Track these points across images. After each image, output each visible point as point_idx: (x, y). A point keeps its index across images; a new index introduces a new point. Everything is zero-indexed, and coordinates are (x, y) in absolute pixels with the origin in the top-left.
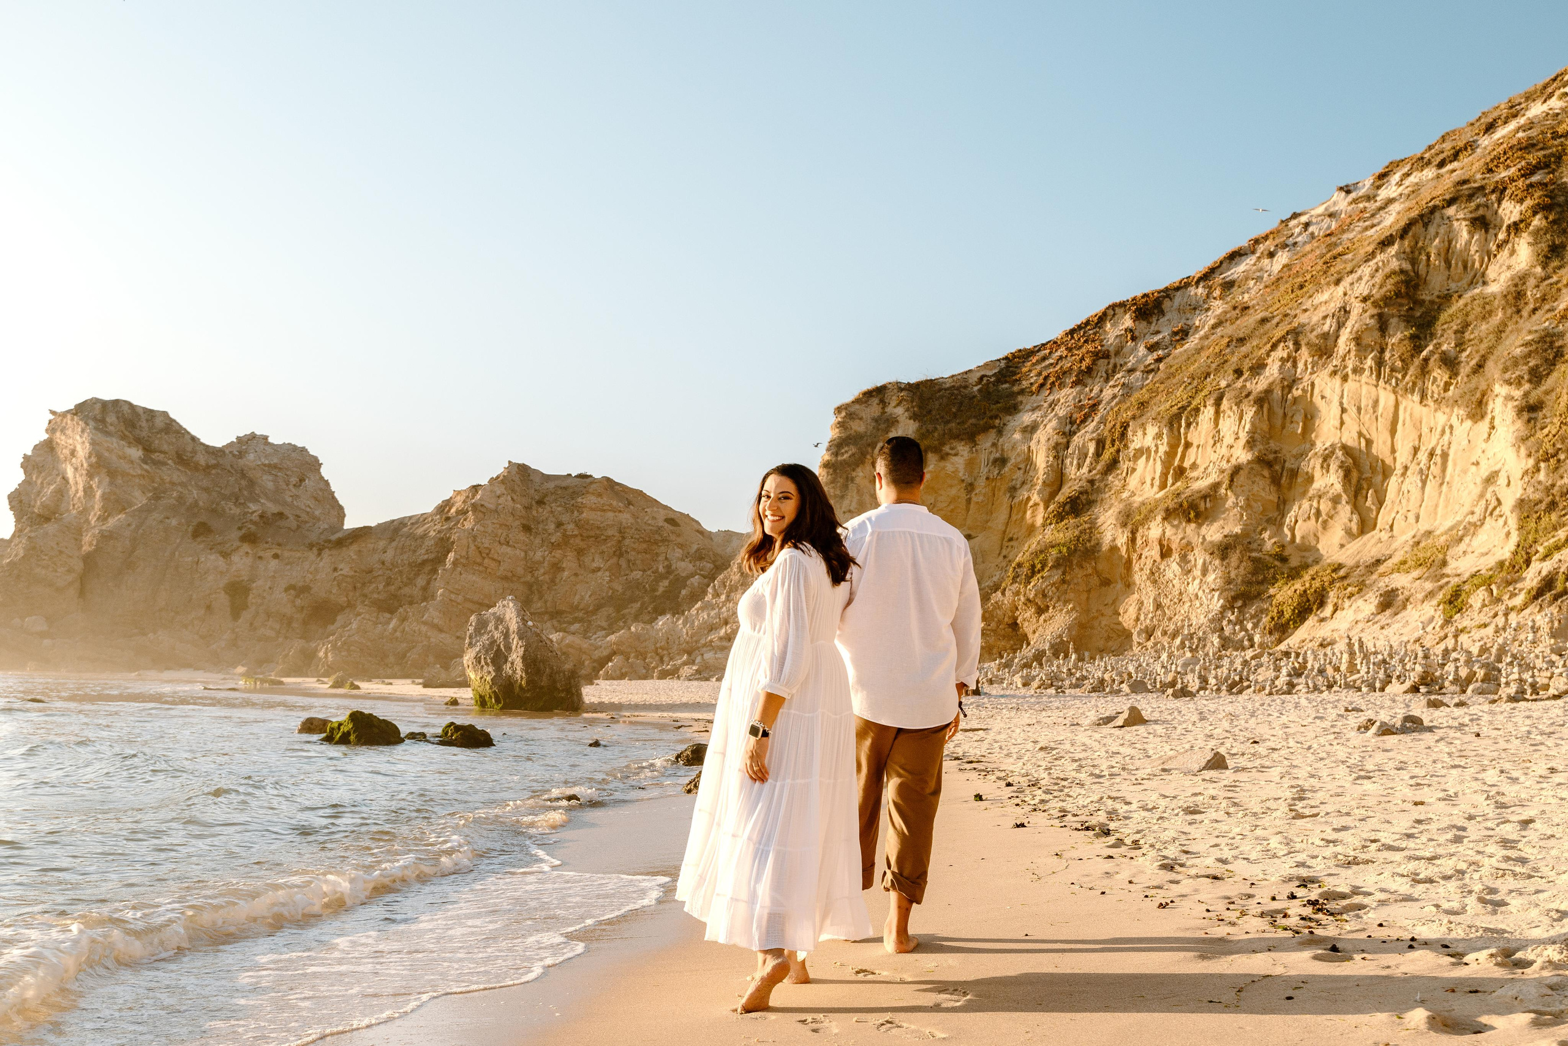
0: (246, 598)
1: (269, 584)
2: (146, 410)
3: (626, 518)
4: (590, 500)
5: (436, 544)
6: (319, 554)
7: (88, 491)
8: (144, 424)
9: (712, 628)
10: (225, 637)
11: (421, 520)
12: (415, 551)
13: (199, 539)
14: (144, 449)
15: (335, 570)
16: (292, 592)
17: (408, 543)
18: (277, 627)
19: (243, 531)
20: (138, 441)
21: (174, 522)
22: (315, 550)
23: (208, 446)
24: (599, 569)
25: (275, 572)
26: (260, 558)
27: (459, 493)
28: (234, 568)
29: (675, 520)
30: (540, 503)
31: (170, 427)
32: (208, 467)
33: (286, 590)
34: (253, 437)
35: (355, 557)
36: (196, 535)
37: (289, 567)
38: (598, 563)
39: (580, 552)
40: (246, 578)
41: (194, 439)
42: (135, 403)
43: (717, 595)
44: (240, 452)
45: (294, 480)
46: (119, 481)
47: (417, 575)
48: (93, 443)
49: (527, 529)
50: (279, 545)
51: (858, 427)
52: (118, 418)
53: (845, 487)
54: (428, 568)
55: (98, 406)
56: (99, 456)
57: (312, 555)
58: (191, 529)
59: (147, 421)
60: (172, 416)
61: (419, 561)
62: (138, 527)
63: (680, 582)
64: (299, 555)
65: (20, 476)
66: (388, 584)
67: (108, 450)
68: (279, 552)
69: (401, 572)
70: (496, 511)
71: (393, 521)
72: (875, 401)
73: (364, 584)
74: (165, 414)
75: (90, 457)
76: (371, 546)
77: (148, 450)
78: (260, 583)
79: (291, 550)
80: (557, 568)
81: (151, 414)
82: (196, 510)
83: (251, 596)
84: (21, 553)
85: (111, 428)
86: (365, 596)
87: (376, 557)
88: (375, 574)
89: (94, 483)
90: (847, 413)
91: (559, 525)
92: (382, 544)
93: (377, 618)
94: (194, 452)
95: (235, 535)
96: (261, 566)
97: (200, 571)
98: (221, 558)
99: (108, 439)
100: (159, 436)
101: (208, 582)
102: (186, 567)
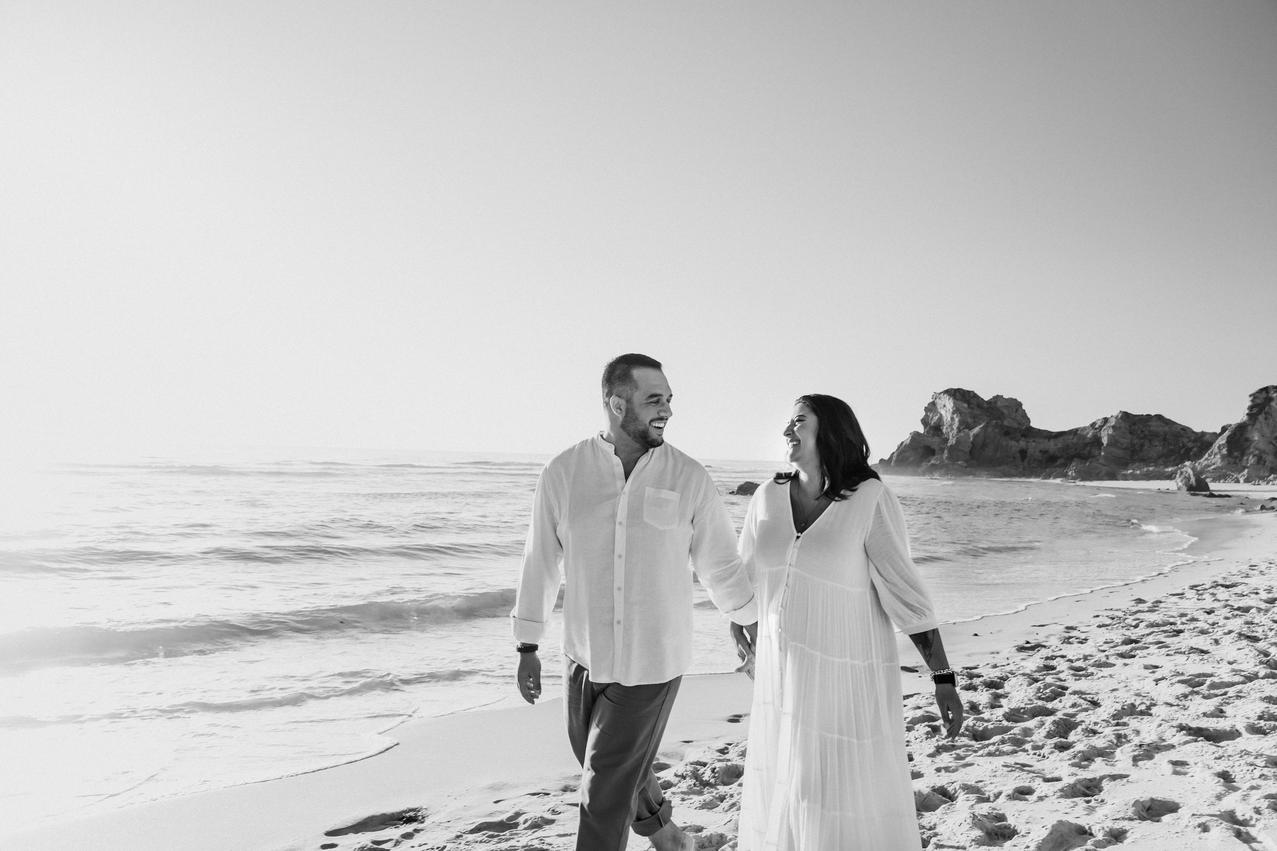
0: (1026, 454)
3: (1166, 429)
4: (1153, 423)
5: (1093, 437)
7: (952, 419)
8: (968, 396)
9: (1209, 466)
10: (1023, 466)
11: (1084, 429)
12: (1085, 438)
17: (1081, 437)
20: (966, 401)
21: (997, 431)
23: (985, 401)
24: (1157, 446)
25: (1034, 446)
27: (1099, 420)
28: (1020, 445)
29: (1185, 429)
30: (1134, 424)
31: (974, 396)
32: (988, 408)
34: (998, 396)
37: (1039, 445)
38: (1157, 443)
39: (1150, 441)
40: (1025, 448)
41: (982, 399)
42: (964, 389)
43: (1210, 456)
44: (995, 402)
45: (1014, 411)
46: (963, 415)
48: (954, 403)
49: (1131, 433)
51: (1258, 401)
52: (960, 394)
53: (1255, 421)
55: (953, 391)
56: (956, 407)
57: (1047, 441)
59: (968, 394)
60: (975, 392)
61: (1087, 442)
62: (985, 433)
63: (1189, 450)
65: (924, 413)
67: (958, 405)
70: (1120, 428)
72: (1264, 392)
74: (973, 392)
75: (952, 409)
77: (969, 404)
80: (1142, 445)
81: (968, 392)
84: (954, 442)
85: (958, 398)
89: (955, 416)
90: (1254, 396)
91: (1142, 432)
94: (981, 402)
96: (1029, 444)
97: (1010, 447)
98: (1015, 442)
99: (958, 401)
100: (972, 399)
101: (1013, 450)
102: (1004, 445)
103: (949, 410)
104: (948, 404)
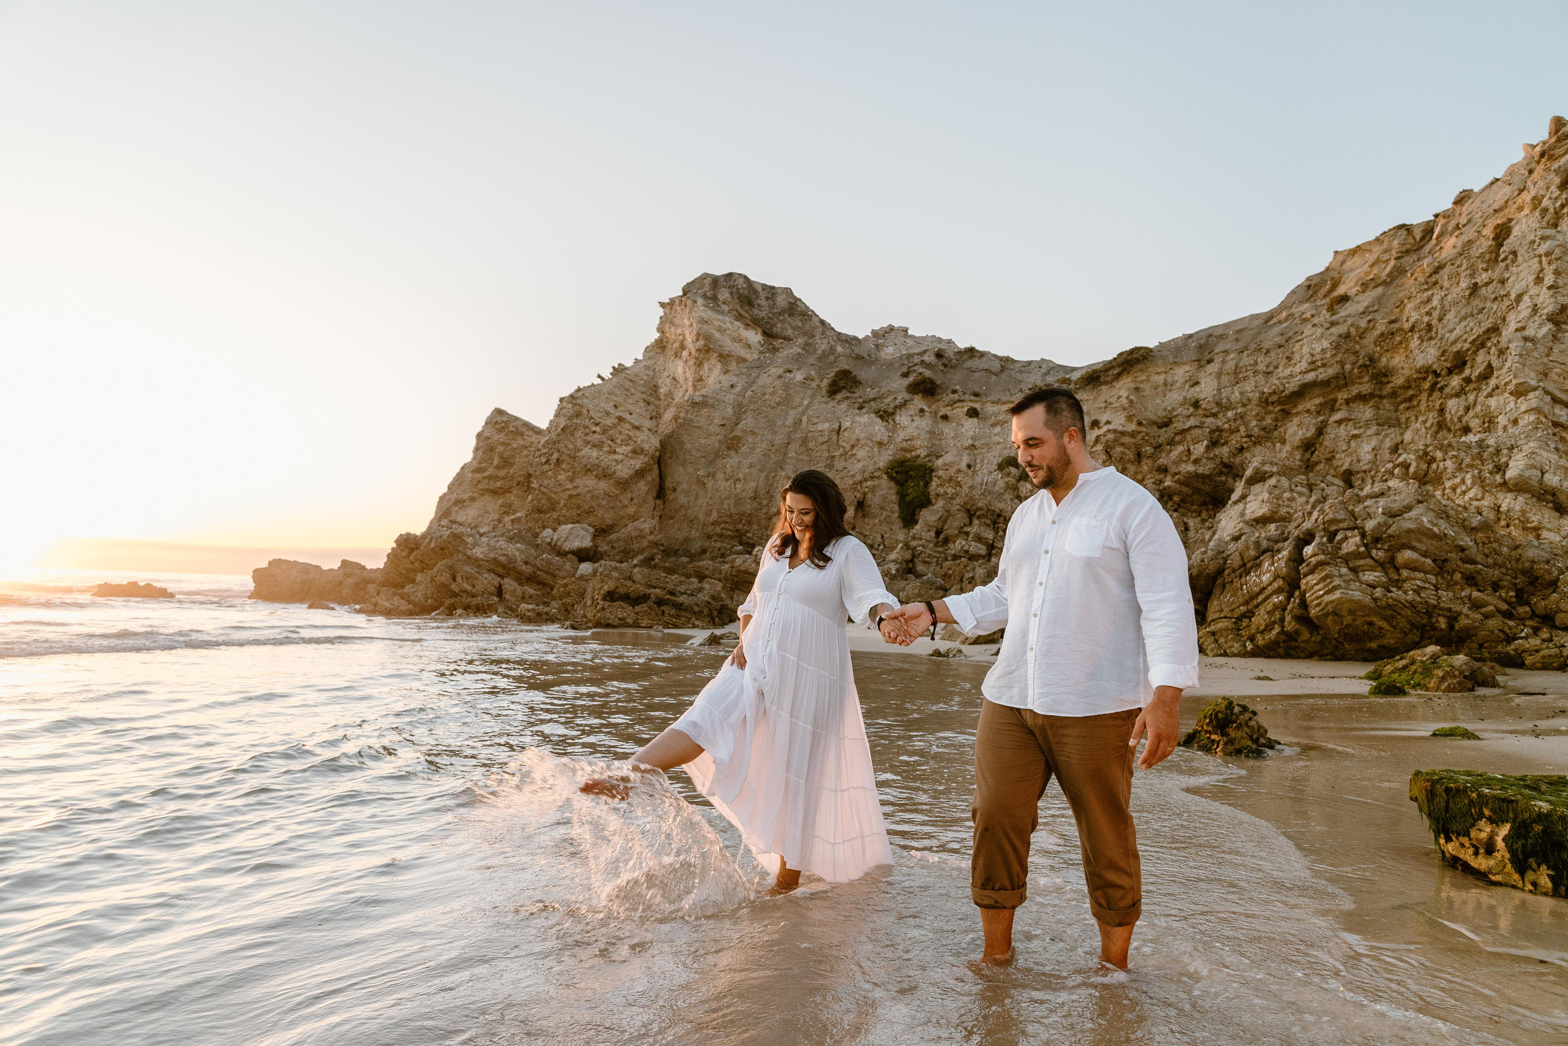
0: (928, 484)
1: (966, 459)
2: (765, 287)
5: (1337, 347)
8: (763, 302)
10: (892, 557)
12: (1268, 374)
13: (839, 396)
14: (764, 333)
16: (1013, 470)
17: (1246, 360)
18: (989, 535)
19: (911, 378)
20: (755, 323)
21: (799, 376)
23: (840, 334)
25: (973, 438)
26: (945, 417)
28: (901, 435)
31: (795, 309)
33: (1001, 467)
34: (891, 329)
35: (1131, 398)
36: (834, 390)
37: (998, 429)
40: (923, 452)
41: (823, 322)
42: (752, 278)
44: (877, 346)
47: (1288, 416)
50: (976, 395)
52: (731, 293)
54: (1312, 403)
55: (707, 281)
56: (708, 338)
58: (826, 382)
59: (767, 298)
60: (797, 294)
62: (745, 389)
66: (1214, 444)
67: (720, 330)
68: (977, 406)
69: (1243, 417)
71: (1190, 336)
73: (1158, 447)
74: (788, 291)
75: (697, 340)
76: (1160, 379)
77: (768, 334)
78: (948, 458)
79: (999, 402)
81: (771, 292)
82: (832, 358)
83: (935, 482)
86: (1164, 470)
87: (1174, 397)
88: (1178, 425)
92: (1181, 373)
95: (898, 385)
97: (844, 444)
98: (878, 420)
99: (720, 317)
100: (781, 318)
101: (859, 461)
102: (820, 440)
103: (690, 354)
104: (687, 332)
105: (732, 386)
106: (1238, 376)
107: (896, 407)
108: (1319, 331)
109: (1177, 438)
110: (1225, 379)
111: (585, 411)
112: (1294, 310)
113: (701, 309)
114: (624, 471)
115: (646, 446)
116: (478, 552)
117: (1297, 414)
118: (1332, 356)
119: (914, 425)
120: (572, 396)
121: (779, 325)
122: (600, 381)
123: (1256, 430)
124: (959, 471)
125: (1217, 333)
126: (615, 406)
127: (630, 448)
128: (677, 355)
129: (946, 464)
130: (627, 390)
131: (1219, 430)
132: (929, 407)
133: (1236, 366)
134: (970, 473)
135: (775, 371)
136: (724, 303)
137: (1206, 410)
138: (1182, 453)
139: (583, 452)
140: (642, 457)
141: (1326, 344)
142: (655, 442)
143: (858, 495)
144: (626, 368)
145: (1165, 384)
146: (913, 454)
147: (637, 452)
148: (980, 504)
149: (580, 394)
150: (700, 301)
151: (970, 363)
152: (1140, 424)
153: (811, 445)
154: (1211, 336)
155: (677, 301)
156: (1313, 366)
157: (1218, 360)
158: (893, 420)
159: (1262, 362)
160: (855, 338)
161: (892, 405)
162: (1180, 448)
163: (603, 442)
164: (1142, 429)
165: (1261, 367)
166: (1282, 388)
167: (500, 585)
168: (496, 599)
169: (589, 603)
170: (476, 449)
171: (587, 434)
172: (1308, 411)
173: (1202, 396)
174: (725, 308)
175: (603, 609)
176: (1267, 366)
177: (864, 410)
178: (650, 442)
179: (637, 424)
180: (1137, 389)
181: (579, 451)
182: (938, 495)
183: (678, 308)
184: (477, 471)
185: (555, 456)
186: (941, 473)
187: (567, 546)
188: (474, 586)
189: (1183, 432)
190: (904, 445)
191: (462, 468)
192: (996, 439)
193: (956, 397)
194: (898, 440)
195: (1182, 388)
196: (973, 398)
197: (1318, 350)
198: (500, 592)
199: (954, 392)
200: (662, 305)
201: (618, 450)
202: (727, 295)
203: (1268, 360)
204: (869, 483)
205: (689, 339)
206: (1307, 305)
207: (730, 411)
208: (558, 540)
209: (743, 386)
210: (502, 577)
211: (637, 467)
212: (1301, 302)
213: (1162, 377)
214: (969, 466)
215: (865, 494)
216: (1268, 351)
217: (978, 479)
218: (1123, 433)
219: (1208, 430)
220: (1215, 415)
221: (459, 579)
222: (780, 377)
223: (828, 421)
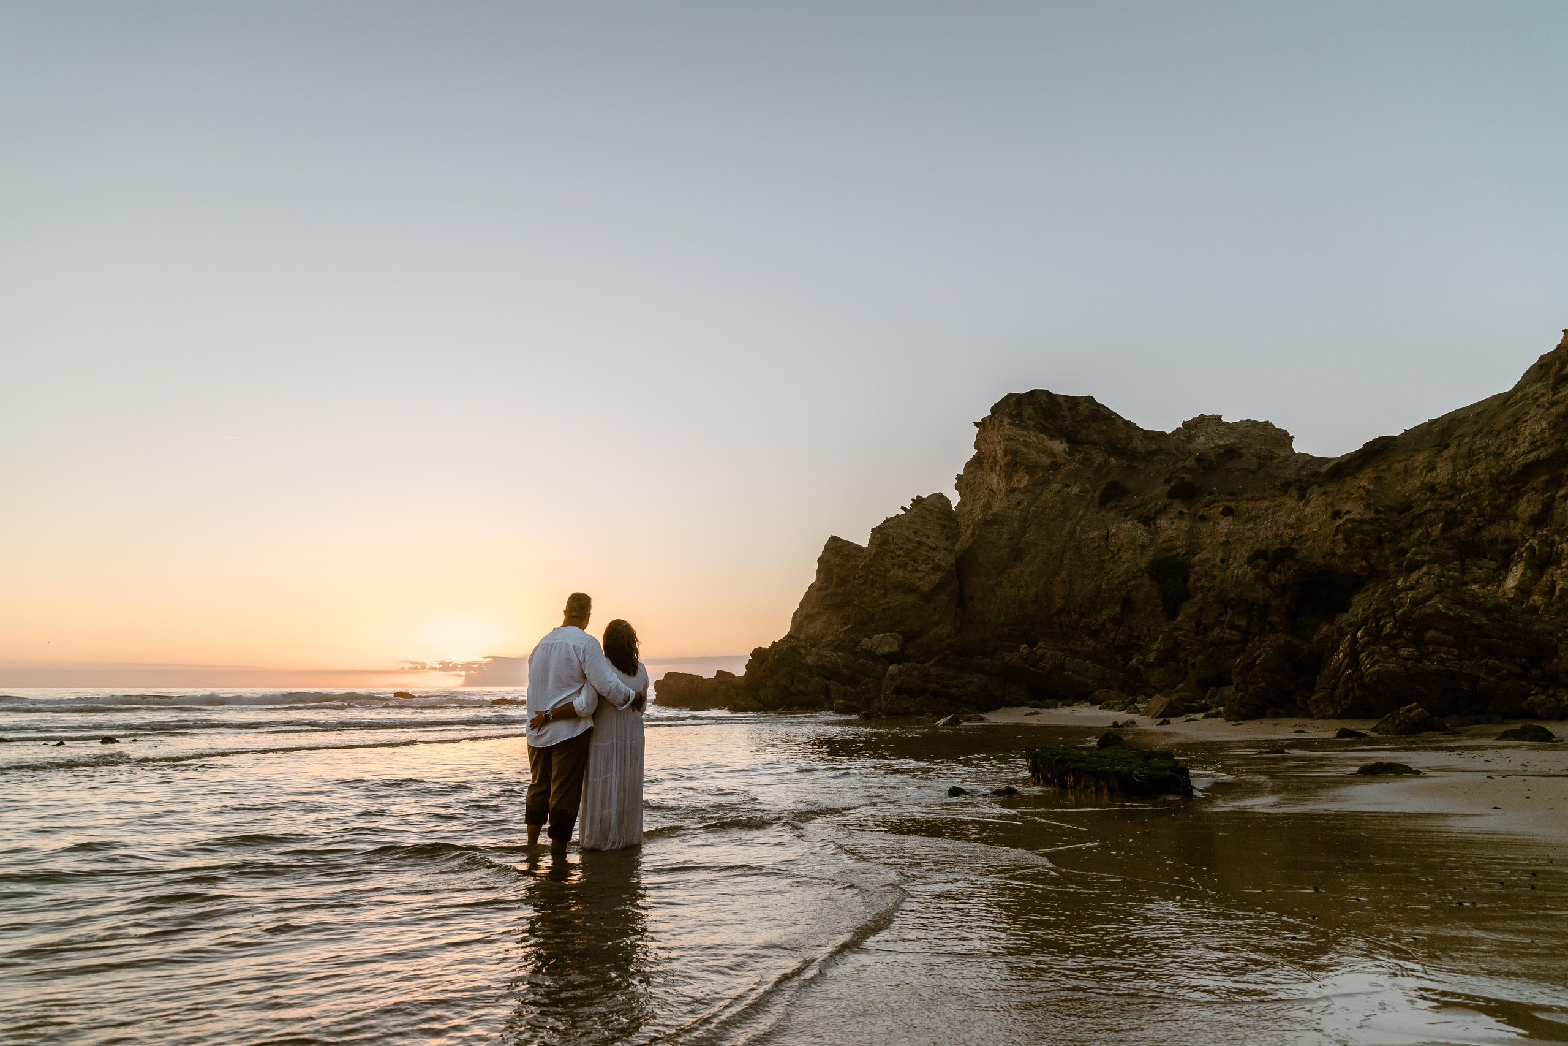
0: (1186, 579)
1: (1220, 555)
5: (1556, 426)
6: (1302, 496)
8: (1066, 413)
10: (1155, 647)
12: (1498, 455)
13: (1108, 506)
14: (1069, 441)
15: (1336, 514)
16: (1262, 562)
17: (1479, 442)
18: (1243, 623)
19: (1173, 484)
20: (1059, 433)
22: (1294, 491)
23: (1146, 432)
25: (1228, 535)
28: (1162, 537)
31: (1097, 413)
32: (1151, 453)
33: (1250, 560)
34: (1202, 417)
35: (1371, 487)
36: (1103, 502)
37: (1250, 525)
40: (1181, 551)
41: (1127, 423)
44: (1188, 437)
47: (1518, 494)
48: (1007, 439)
50: (1232, 494)
52: (1035, 409)
54: (1540, 480)
55: (1012, 401)
56: (1014, 452)
57: (1289, 502)
58: (1098, 493)
59: (1070, 409)
60: (1099, 401)
61: (1517, 465)
62: (1030, 505)
64: (1266, 503)
66: (1449, 525)
67: (1026, 444)
68: (1232, 504)
69: (1475, 498)
71: (1436, 421)
74: (1090, 400)
75: (1005, 456)
76: (1400, 467)
77: (1074, 442)
78: (1205, 554)
79: (1253, 499)
81: (1073, 401)
83: (1192, 578)
85: (1029, 422)
87: (1414, 482)
88: (1417, 510)
92: (1421, 458)
93: (1463, 571)
94: (1130, 438)
95: (1160, 490)
96: (1205, 529)
97: (1112, 549)
98: (1140, 525)
99: (1025, 433)
100: (1085, 425)
101: (1124, 563)
102: (1092, 546)
103: (1001, 469)
104: (998, 449)
105: (1019, 503)
106: (1471, 458)
107: (1156, 513)
108: (1542, 410)
109: (1416, 522)
110: (1460, 462)
111: (890, 539)
112: (1528, 390)
113: (1008, 429)
114: (925, 586)
115: (943, 564)
116: (809, 660)
117: (1525, 492)
118: (1551, 435)
119: (1174, 527)
120: (880, 527)
121: (1084, 432)
122: (903, 512)
123: (1488, 509)
124: (1214, 566)
125: (1460, 417)
126: (915, 533)
127: (929, 566)
128: (992, 469)
129: (1201, 561)
130: (924, 518)
131: (1453, 511)
132: (1189, 509)
133: (1470, 449)
134: (1225, 567)
135: (1055, 486)
136: (1029, 419)
137: (1440, 493)
138: (1421, 535)
139: (892, 573)
140: (940, 573)
141: (1544, 425)
142: (951, 559)
143: (1124, 593)
144: (924, 499)
145: (1406, 470)
146: (1174, 553)
147: (936, 569)
148: (1232, 595)
149: (886, 525)
150: (1006, 420)
151: (1229, 465)
152: (1377, 511)
153: (1084, 551)
154: (1453, 420)
155: (988, 421)
156: (1534, 447)
157: (1454, 444)
158: (1155, 524)
159: (1493, 443)
160: (1163, 434)
161: (1153, 511)
162: (1420, 531)
163: (907, 564)
164: (1381, 516)
165: (1493, 449)
166: (1507, 468)
167: (827, 685)
168: (822, 697)
169: (883, 697)
170: (819, 572)
171: (893, 558)
172: (1534, 488)
173: (1437, 481)
174: (1031, 423)
175: (892, 701)
176: (1498, 447)
177: (1129, 517)
178: (944, 559)
179: (933, 546)
180: (1378, 478)
181: (888, 571)
182: (1196, 589)
183: (990, 427)
184: (820, 589)
185: (871, 577)
186: (1197, 569)
187: (879, 652)
188: (808, 688)
189: (1420, 516)
190: (1164, 545)
191: (810, 588)
192: (1248, 534)
193: (1212, 497)
194: (1159, 541)
195: (1421, 473)
196: (1228, 497)
197: (1538, 430)
198: (827, 691)
199: (1210, 494)
200: (977, 424)
201: (919, 568)
202: (1031, 411)
203: (1498, 442)
204: (1133, 582)
205: (1000, 454)
206: (1539, 384)
207: (1016, 525)
208: (872, 647)
209: (1028, 502)
210: (829, 679)
211: (937, 582)
212: (1535, 381)
213: (1403, 464)
214: (1223, 561)
215: (1129, 592)
216: (1499, 434)
217: (1229, 573)
218: (1361, 522)
219: (1443, 513)
220: (1451, 498)
221: (796, 682)
222: (1059, 492)
223: (1098, 530)
